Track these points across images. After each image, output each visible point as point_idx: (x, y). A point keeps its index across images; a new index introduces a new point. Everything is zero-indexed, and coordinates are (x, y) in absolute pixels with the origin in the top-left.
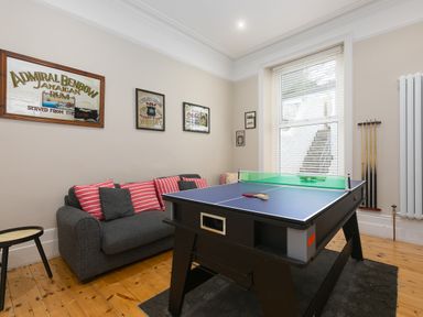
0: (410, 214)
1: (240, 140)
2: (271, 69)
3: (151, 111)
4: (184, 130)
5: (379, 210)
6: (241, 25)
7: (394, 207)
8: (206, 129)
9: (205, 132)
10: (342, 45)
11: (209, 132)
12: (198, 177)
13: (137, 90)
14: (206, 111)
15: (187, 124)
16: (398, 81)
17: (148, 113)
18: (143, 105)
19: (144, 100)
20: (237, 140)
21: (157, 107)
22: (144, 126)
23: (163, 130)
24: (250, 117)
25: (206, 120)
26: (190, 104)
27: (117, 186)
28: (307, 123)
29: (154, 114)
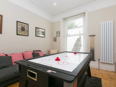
0: (103, 62)
1: (55, 40)
2: (64, 19)
3: (23, 29)
4: (36, 36)
5: (95, 60)
6: (55, 4)
7: (99, 59)
8: (44, 36)
9: (43, 37)
10: (85, 13)
11: (45, 37)
12: (40, 51)
13: (17, 21)
14: (44, 31)
15: (37, 34)
16: (100, 24)
17: (22, 30)
18: (19, 27)
19: (20, 25)
20: (54, 40)
21: (25, 28)
22: (20, 34)
23: (28, 36)
24: (58, 33)
25: (44, 33)
26: (38, 28)
27: (6, 55)
28: (75, 35)
29: (24, 30)
